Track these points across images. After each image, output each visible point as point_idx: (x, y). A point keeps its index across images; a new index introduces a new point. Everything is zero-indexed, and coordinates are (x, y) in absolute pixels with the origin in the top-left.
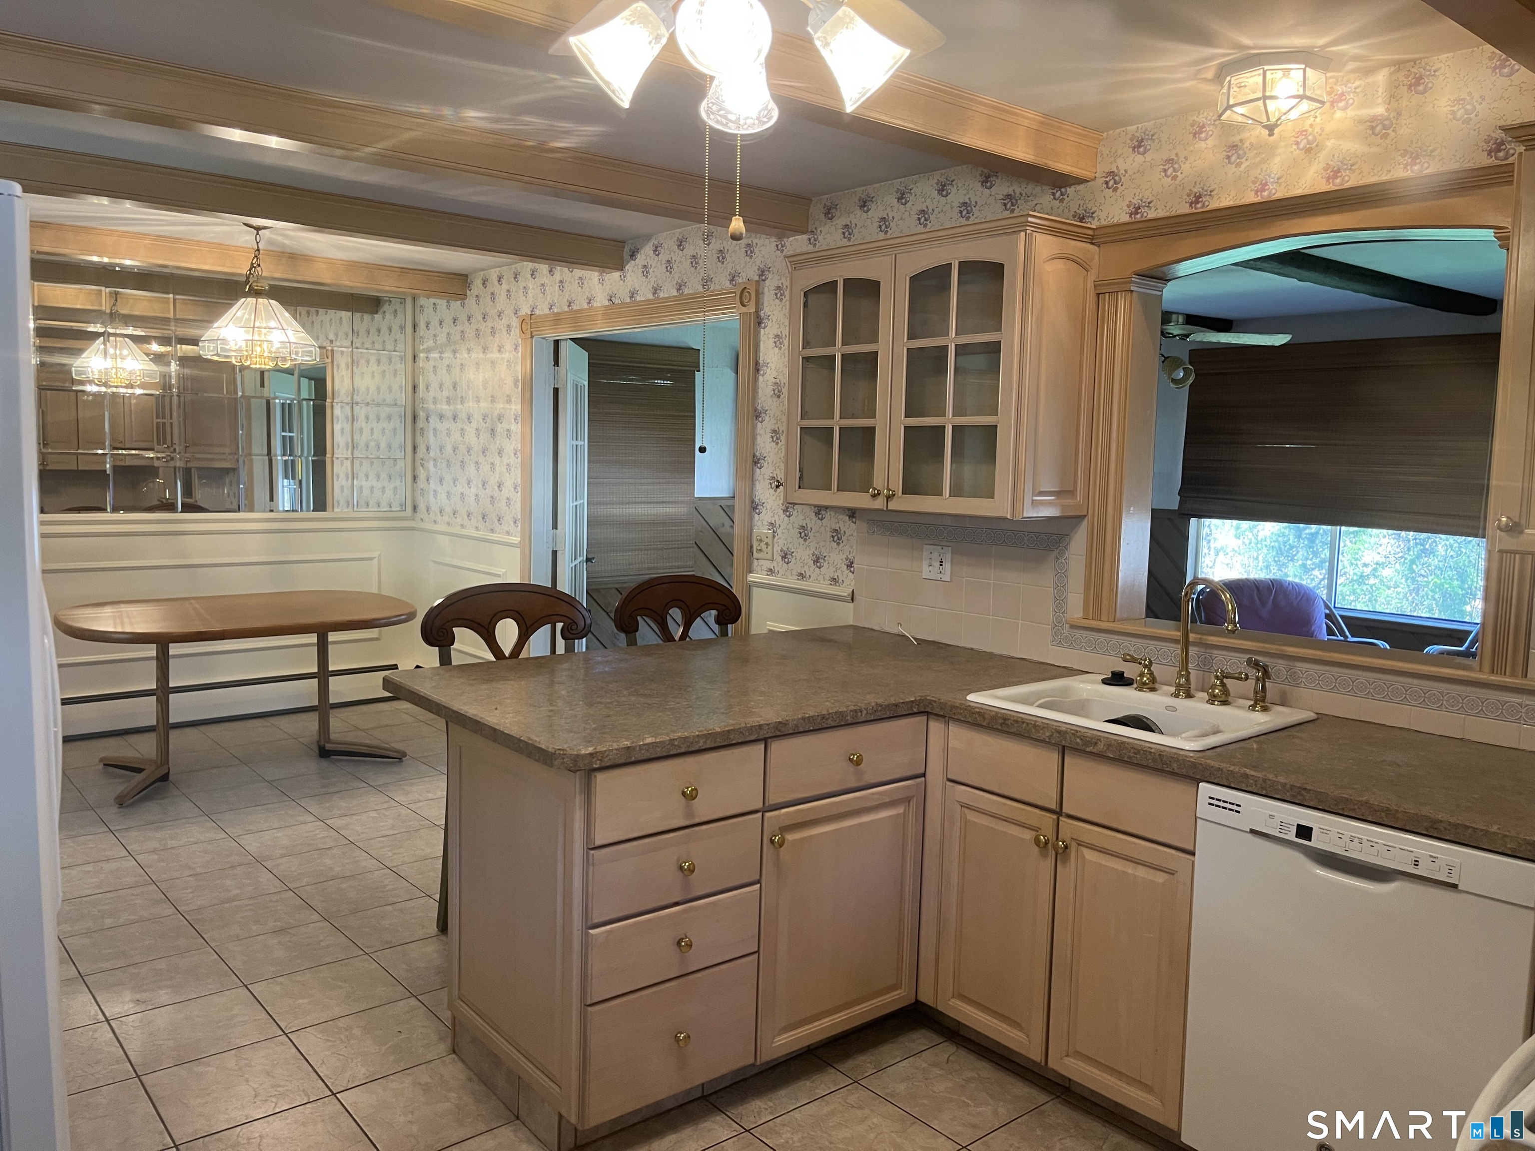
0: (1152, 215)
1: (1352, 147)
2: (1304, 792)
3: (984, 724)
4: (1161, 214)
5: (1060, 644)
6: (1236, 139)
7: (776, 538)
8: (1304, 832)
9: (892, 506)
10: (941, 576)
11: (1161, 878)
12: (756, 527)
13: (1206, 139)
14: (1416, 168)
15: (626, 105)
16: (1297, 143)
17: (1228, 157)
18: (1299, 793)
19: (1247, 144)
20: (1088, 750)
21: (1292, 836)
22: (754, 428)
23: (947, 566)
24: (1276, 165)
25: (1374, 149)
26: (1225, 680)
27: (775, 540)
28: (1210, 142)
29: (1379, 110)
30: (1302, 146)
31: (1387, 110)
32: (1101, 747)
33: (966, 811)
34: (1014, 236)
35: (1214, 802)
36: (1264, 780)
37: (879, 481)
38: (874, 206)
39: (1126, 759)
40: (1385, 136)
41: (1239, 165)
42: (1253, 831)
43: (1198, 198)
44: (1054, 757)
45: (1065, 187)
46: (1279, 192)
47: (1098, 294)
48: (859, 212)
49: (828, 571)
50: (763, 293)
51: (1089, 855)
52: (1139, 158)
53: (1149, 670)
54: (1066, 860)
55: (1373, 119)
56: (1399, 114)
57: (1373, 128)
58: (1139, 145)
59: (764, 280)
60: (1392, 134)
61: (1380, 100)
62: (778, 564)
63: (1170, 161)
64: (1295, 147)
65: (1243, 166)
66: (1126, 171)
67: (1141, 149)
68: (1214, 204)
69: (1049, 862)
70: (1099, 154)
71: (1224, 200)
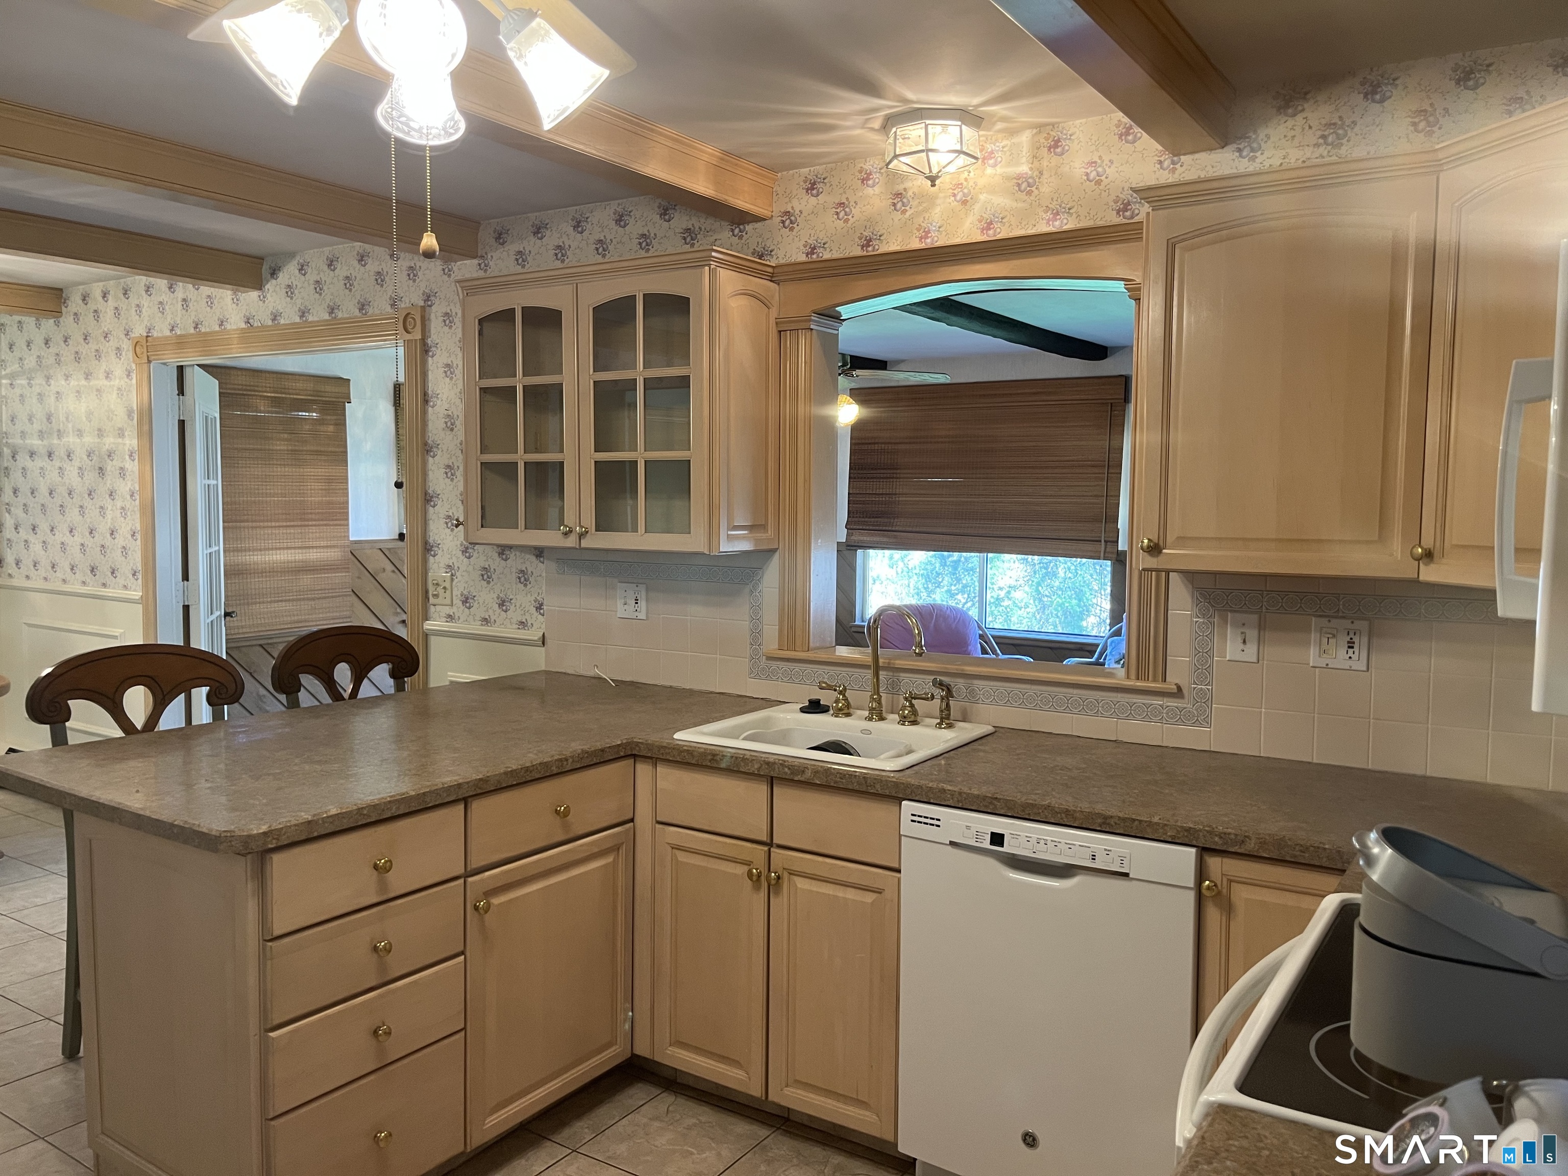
0: (827, 256)
1: (1002, 201)
2: (996, 803)
3: (693, 762)
4: (836, 255)
5: (757, 676)
6: (900, 188)
7: (456, 580)
8: (997, 839)
9: (584, 544)
10: (636, 614)
11: (869, 898)
12: (432, 571)
13: (873, 186)
14: (1057, 223)
15: (293, 101)
16: (954, 195)
17: (894, 205)
18: (991, 803)
19: (910, 193)
20: (796, 779)
21: (986, 844)
22: (425, 463)
23: (643, 604)
24: (937, 214)
25: (1020, 205)
26: (914, 701)
27: (454, 583)
28: (877, 189)
29: (1024, 169)
30: (958, 198)
31: (1031, 169)
32: (808, 774)
33: (677, 852)
34: (698, 271)
35: (917, 819)
36: (960, 793)
37: (570, 518)
38: (548, 233)
39: (832, 784)
40: (1029, 193)
41: (904, 212)
42: (952, 843)
43: (868, 242)
44: (764, 788)
45: (743, 224)
46: (942, 241)
47: (780, 332)
48: (532, 239)
49: (515, 615)
50: (429, 319)
51: (802, 884)
52: (813, 200)
53: (844, 696)
54: (778, 892)
55: (1019, 177)
56: (1041, 173)
57: (1019, 185)
58: (812, 187)
59: (430, 306)
60: (1036, 192)
61: (1024, 160)
62: (458, 609)
63: (841, 204)
64: (953, 198)
65: (908, 214)
66: (801, 212)
67: (815, 192)
68: (884, 248)
69: (763, 893)
70: (775, 194)
71: (892, 245)
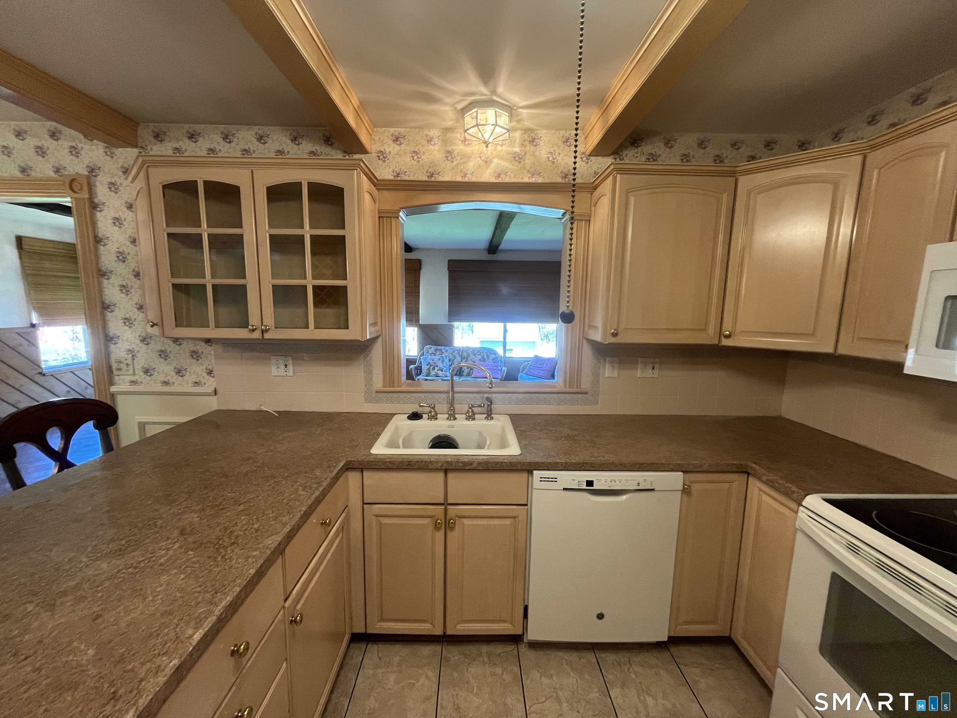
0: (407, 178)
1: (506, 164)
4: (412, 178)
5: (370, 402)
6: (450, 148)
7: (136, 360)
8: (590, 483)
9: (266, 336)
10: (286, 373)
11: (508, 522)
12: (113, 354)
13: (434, 145)
14: (534, 179)
16: (481, 157)
17: (447, 157)
19: (456, 153)
20: (467, 468)
21: (584, 487)
22: (100, 284)
23: (290, 367)
24: (471, 165)
25: (515, 167)
26: (473, 408)
27: (135, 361)
28: (436, 147)
29: (517, 150)
30: (483, 159)
31: (520, 150)
33: (380, 518)
34: (351, 172)
35: (543, 480)
36: (566, 463)
37: (254, 319)
38: (201, 139)
40: (520, 162)
41: (452, 162)
42: (564, 489)
43: (432, 175)
44: (441, 475)
45: (351, 154)
46: (474, 179)
47: (379, 217)
48: (187, 141)
49: (190, 378)
50: (95, 185)
51: (466, 522)
52: (397, 148)
53: (434, 409)
54: (452, 529)
55: (515, 153)
56: (526, 153)
57: (514, 157)
58: (396, 140)
59: (95, 176)
60: (523, 162)
61: (517, 145)
62: (140, 376)
63: (415, 152)
64: (479, 159)
65: (455, 163)
66: (390, 152)
67: (398, 142)
68: (441, 179)
69: (442, 532)
70: (372, 140)
71: (446, 177)
